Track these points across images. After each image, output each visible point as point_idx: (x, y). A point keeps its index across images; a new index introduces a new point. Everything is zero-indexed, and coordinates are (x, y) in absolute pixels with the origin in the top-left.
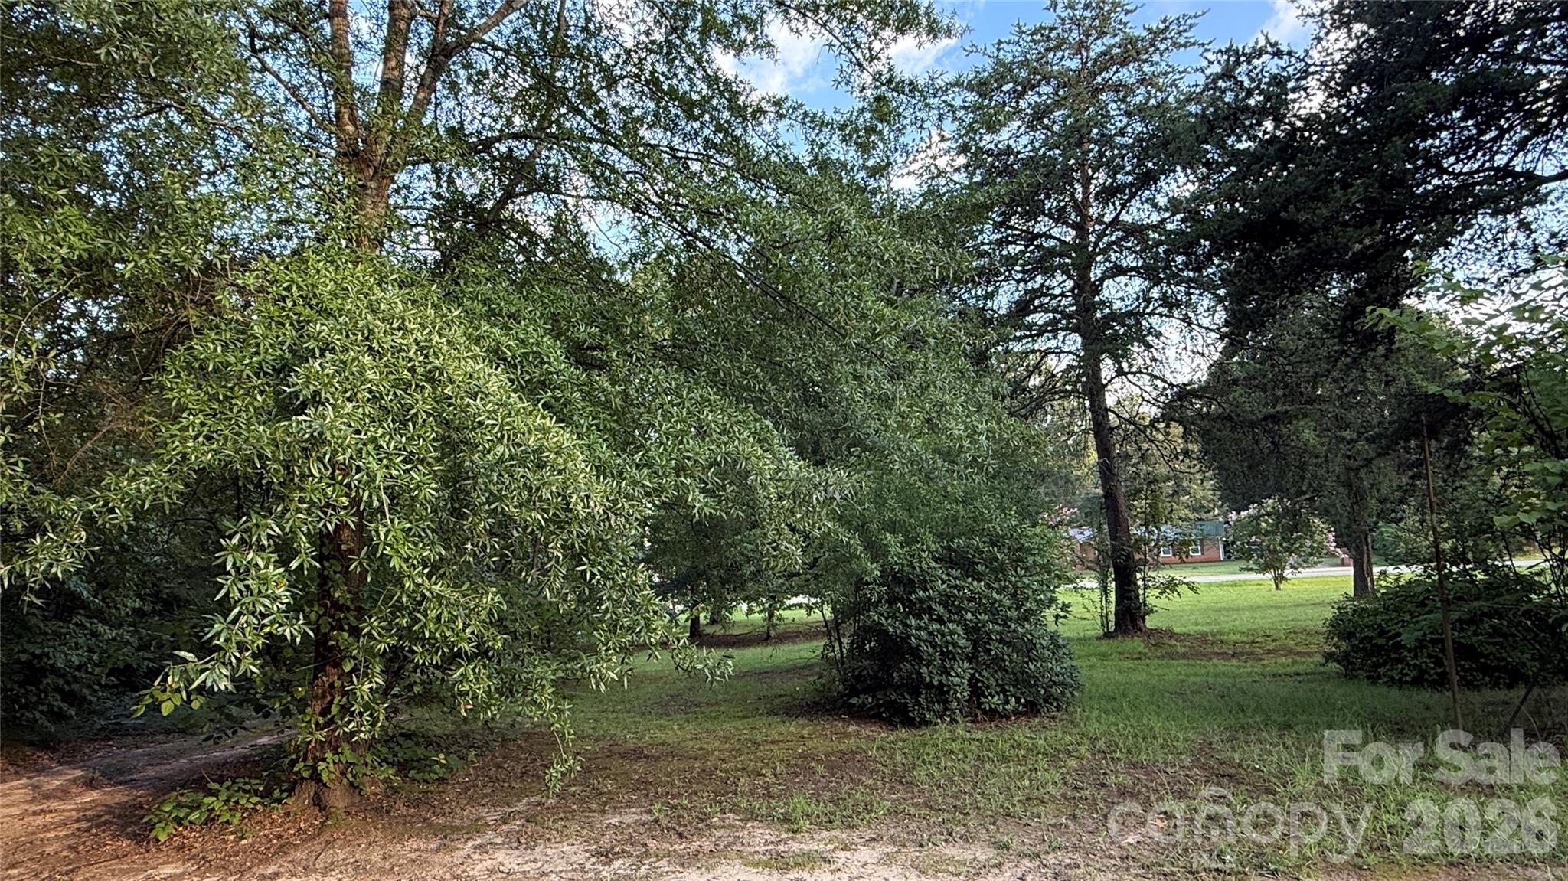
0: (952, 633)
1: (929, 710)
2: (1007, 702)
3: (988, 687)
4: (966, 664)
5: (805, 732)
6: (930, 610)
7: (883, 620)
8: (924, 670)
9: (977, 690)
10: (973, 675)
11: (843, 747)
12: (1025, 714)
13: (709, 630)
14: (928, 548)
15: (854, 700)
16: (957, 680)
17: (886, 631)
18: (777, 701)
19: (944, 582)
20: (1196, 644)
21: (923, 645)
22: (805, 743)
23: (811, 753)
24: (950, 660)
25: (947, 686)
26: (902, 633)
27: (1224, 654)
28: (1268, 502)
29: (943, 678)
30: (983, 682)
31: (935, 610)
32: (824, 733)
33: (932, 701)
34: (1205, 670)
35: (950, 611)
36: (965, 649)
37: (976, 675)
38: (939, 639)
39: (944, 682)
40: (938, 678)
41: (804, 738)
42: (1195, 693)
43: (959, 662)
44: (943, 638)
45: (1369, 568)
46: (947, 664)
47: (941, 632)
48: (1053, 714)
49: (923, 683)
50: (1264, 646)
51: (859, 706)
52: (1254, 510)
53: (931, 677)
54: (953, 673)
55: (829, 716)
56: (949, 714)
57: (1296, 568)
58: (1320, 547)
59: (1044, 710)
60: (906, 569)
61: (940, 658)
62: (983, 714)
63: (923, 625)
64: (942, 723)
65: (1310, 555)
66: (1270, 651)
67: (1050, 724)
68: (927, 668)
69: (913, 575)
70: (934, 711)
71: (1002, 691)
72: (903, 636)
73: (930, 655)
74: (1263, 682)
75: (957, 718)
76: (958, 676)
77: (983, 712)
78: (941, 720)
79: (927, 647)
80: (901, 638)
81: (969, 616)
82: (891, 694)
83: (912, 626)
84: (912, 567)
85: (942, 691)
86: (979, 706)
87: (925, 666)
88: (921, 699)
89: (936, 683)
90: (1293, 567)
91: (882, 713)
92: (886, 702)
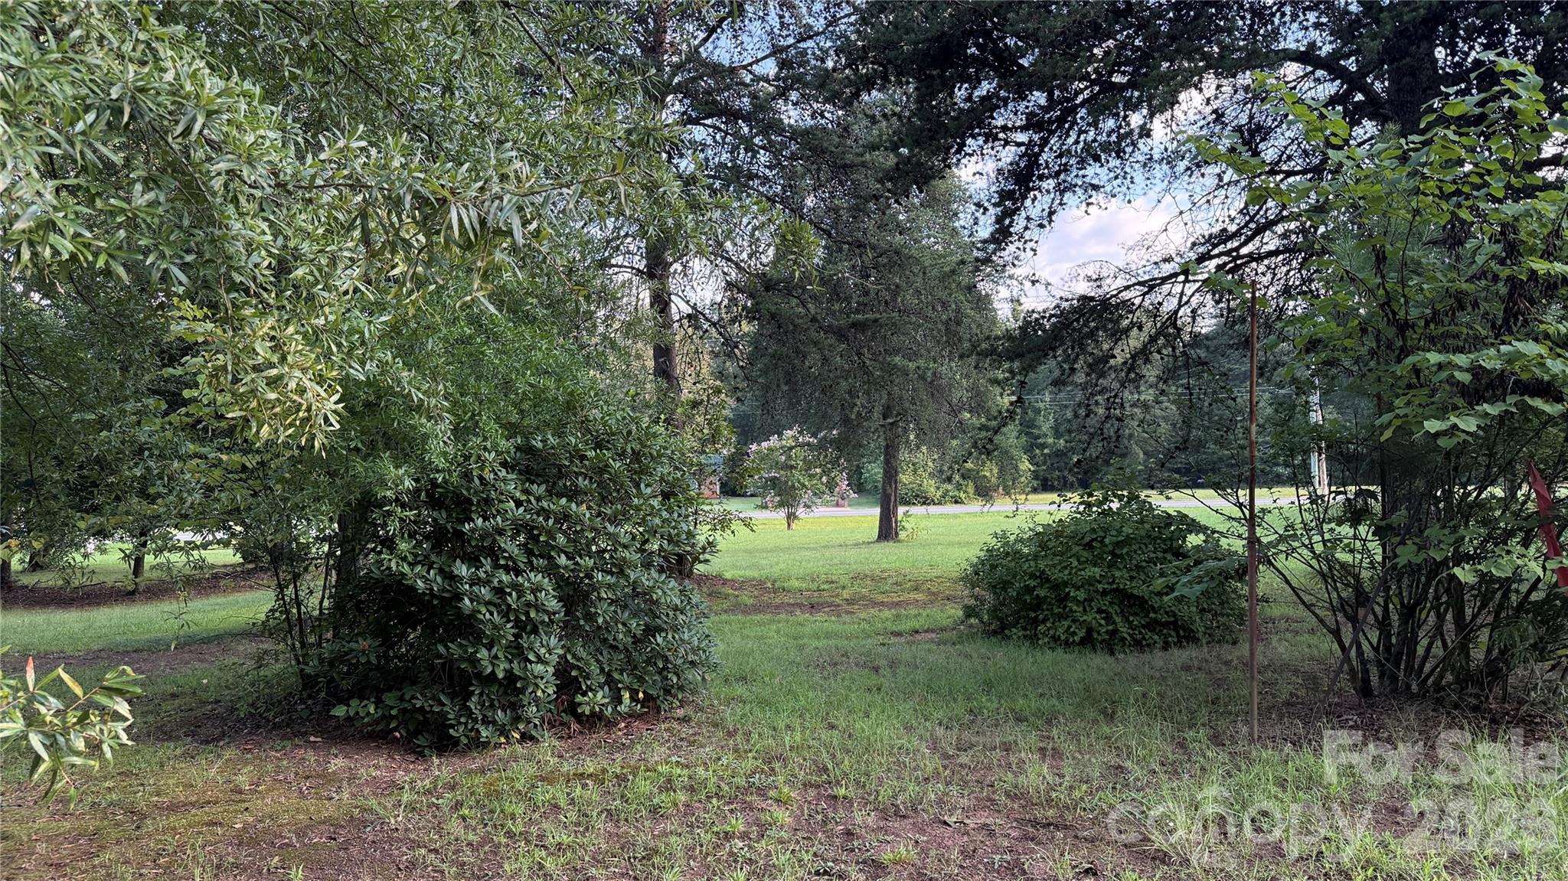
0: (536, 589)
1: (486, 722)
2: (619, 700)
3: (587, 677)
4: (554, 641)
5: (243, 780)
6: (494, 552)
7: (406, 569)
8: (483, 654)
9: (568, 682)
10: (563, 657)
11: (329, 810)
12: (640, 717)
13: (28, 580)
14: (495, 446)
15: (340, 711)
16: (539, 668)
17: (412, 589)
18: (167, 706)
19: (518, 504)
20: (756, 593)
21: (483, 610)
22: (247, 805)
23: (266, 831)
24: (529, 634)
25: (520, 678)
26: (444, 590)
27: (800, 605)
28: (789, 433)
29: (515, 665)
30: (579, 668)
31: (505, 551)
32: (281, 777)
33: (492, 706)
34: (808, 630)
35: (530, 553)
36: (554, 614)
37: (569, 657)
38: (512, 600)
39: (517, 672)
40: (507, 666)
41: (241, 792)
42: (836, 664)
43: (545, 638)
44: (519, 598)
45: (895, 507)
46: (524, 642)
47: (516, 586)
48: (680, 713)
49: (479, 675)
50: (837, 596)
51: (349, 719)
52: (774, 441)
53: (493, 665)
54: (532, 657)
55: (283, 738)
56: (521, 726)
57: (809, 507)
58: (831, 486)
59: (665, 706)
60: (455, 478)
61: (513, 631)
62: (579, 722)
63: (483, 575)
64: (508, 743)
65: (823, 493)
66: (850, 602)
67: (686, 731)
68: (489, 650)
69: (468, 490)
70: (494, 723)
71: (610, 681)
72: (446, 595)
73: (495, 627)
74: (894, 645)
75: (533, 733)
76: (540, 660)
77: (579, 718)
78: (507, 737)
79: (492, 614)
80: (441, 599)
81: (563, 560)
82: (413, 697)
83: (462, 578)
84: (467, 476)
85: (512, 688)
86: (572, 709)
87: (485, 646)
88: (473, 703)
89: (501, 675)
90: (807, 506)
91: (396, 729)
92: (404, 711)
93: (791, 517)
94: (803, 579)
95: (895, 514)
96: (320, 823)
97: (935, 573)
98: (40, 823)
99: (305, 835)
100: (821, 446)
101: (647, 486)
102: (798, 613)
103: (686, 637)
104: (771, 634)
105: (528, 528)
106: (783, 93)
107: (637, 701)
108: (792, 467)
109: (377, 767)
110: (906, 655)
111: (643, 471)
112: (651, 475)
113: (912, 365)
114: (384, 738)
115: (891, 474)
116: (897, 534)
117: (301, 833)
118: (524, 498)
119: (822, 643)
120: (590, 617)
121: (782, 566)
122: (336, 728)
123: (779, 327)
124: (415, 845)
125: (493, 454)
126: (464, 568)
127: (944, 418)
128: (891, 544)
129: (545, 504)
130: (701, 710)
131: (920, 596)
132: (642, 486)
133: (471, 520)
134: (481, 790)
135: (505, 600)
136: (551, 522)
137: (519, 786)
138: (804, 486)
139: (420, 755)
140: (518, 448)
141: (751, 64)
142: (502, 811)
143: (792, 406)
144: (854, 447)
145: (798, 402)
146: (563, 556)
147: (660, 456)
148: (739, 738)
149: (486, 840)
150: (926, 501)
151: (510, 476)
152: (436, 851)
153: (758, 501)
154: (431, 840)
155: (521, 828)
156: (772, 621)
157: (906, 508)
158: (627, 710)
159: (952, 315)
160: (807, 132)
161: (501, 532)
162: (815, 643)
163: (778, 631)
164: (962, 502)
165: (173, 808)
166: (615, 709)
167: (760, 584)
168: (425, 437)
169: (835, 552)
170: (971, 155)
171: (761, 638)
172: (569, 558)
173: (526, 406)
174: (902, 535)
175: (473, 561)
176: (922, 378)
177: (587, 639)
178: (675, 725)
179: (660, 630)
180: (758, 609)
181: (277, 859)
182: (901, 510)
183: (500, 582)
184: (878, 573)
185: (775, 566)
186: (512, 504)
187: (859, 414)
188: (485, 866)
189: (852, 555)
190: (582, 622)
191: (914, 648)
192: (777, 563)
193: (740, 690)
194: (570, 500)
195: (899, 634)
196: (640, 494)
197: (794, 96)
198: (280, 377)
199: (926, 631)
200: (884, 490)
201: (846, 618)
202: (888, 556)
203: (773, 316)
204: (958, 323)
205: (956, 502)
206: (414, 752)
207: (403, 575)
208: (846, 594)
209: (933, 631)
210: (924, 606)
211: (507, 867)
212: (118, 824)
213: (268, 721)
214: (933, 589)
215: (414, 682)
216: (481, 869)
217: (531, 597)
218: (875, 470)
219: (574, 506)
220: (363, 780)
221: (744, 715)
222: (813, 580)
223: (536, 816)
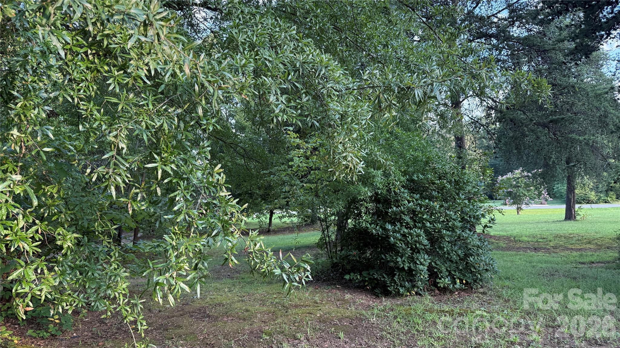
0: (418, 236)
1: (401, 286)
2: (455, 283)
3: (441, 272)
4: (426, 257)
5: (317, 299)
6: (400, 220)
7: (369, 226)
8: (399, 259)
9: (433, 274)
10: (430, 263)
11: (348, 313)
12: (464, 290)
14: (399, 179)
15: (347, 277)
16: (421, 267)
17: (371, 233)
19: (409, 202)
20: (506, 242)
21: (398, 243)
22: (320, 308)
23: (328, 318)
24: (417, 253)
25: (414, 270)
26: (383, 234)
27: (529, 248)
28: (517, 171)
29: (412, 265)
30: (437, 268)
31: (405, 220)
32: (329, 299)
33: (403, 280)
34: (535, 258)
35: (415, 221)
36: (426, 246)
37: (433, 263)
38: (409, 239)
39: (412, 267)
40: (408, 265)
41: (317, 303)
42: (553, 275)
43: (422, 255)
44: (412, 239)
45: (574, 204)
46: (415, 256)
47: (410, 234)
48: (481, 290)
49: (398, 268)
50: (548, 244)
51: (350, 280)
52: (509, 175)
53: (403, 264)
54: (418, 262)
55: (328, 285)
56: (415, 289)
57: (528, 204)
58: (540, 194)
59: (474, 287)
60: (385, 192)
61: (410, 251)
62: (438, 290)
63: (397, 229)
64: (411, 295)
65: (535, 198)
66: (555, 247)
67: (485, 298)
68: (401, 258)
69: (390, 196)
70: (405, 287)
71: (450, 274)
72: (384, 236)
73: (403, 249)
74: (582, 268)
75: (420, 292)
76: (421, 264)
77: (439, 288)
78: (410, 293)
79: (402, 244)
80: (382, 237)
81: (428, 224)
82: (373, 274)
83: (389, 230)
84: (389, 190)
85: (411, 274)
86: (435, 284)
87: (400, 256)
88: (396, 278)
89: (406, 268)
90: (526, 204)
91: (367, 285)
92: (370, 279)
93: (519, 209)
94: (529, 237)
95: (574, 208)
96: (346, 317)
97: (599, 236)
98: (257, 307)
99: (341, 321)
100: (534, 177)
101: (462, 195)
102: (529, 251)
103: (483, 259)
104: (517, 260)
105: (414, 212)
106: (512, 24)
107: (463, 283)
108: (519, 187)
109: (362, 299)
110: (590, 273)
111: (460, 189)
112: (464, 190)
113: (581, 138)
114: (363, 288)
115: (571, 189)
116: (575, 217)
117: (340, 320)
118: (411, 199)
119: (544, 266)
120: (441, 248)
121: (517, 231)
122: (346, 283)
123: (515, 125)
124: (382, 330)
125: (399, 183)
126: (390, 226)
127: (599, 162)
128: (572, 222)
129: (420, 202)
130: (491, 290)
131: (592, 246)
132: (461, 195)
133: (391, 208)
134: (404, 312)
135: (406, 239)
136: (422, 209)
137: (419, 313)
138: (525, 195)
139: (377, 296)
140: (407, 180)
141: (496, 14)
142: (413, 321)
143: (518, 159)
144: (552, 177)
145: (522, 157)
146: (428, 223)
147: (468, 182)
148: (511, 302)
149: (408, 332)
150: (589, 202)
151: (405, 191)
152: (390, 333)
153: (502, 202)
154: (387, 329)
155: (422, 329)
156: (516, 255)
157: (579, 205)
158: (459, 287)
159: (602, 113)
160: (526, 38)
161: (403, 213)
162: (540, 265)
163: (520, 259)
164: (609, 202)
165: (296, 306)
166: (453, 286)
167: (508, 238)
168: (374, 176)
169: (543, 225)
170: (613, 38)
171: (512, 262)
172: (431, 224)
173: (410, 163)
174: (578, 218)
175: (393, 224)
176: (587, 144)
177: (441, 257)
178: (480, 295)
179: (472, 255)
180: (508, 249)
181: (333, 329)
182: (577, 206)
183: (404, 232)
184: (567, 235)
185: (514, 230)
186: (407, 202)
187: (554, 162)
188: (410, 341)
189: (553, 226)
190: (438, 250)
191: (593, 270)
192: (515, 229)
193: (507, 283)
194: (430, 200)
195: (583, 263)
196: (460, 199)
197: (517, 23)
198: (346, 156)
199: (597, 263)
200: (568, 197)
201: (553, 254)
202: (570, 227)
203: (511, 120)
204: (606, 117)
205: (606, 202)
206: (375, 295)
207: (368, 228)
208: (552, 244)
209: (601, 263)
210: (595, 251)
211: (419, 343)
212: (280, 310)
213: (321, 278)
214: (599, 243)
215: (373, 268)
216: (408, 343)
217: (417, 239)
218: (562, 187)
219: (431, 203)
220: (358, 304)
221: (512, 294)
222: (534, 238)
223: (427, 325)
